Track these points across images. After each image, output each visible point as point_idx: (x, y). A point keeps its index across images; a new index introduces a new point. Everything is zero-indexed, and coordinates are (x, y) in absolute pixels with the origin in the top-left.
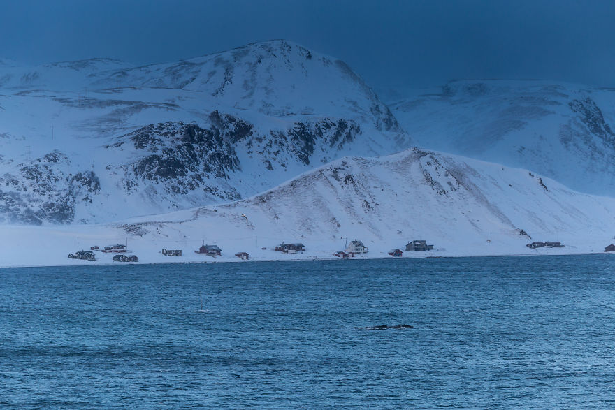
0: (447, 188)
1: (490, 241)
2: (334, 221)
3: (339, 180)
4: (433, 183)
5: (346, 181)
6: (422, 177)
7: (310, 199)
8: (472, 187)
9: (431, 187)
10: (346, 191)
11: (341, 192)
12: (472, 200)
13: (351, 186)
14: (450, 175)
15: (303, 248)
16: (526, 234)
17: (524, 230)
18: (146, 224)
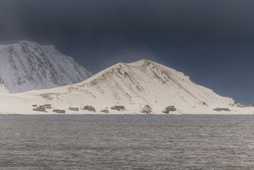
0: (165, 80)
1: (195, 107)
2: (128, 95)
3: (122, 75)
4: (159, 78)
5: (125, 75)
6: (153, 74)
7: (113, 84)
8: (174, 80)
9: (158, 80)
10: (127, 80)
11: (125, 80)
12: (177, 86)
13: (128, 77)
14: (163, 74)
15: (124, 108)
16: (206, 104)
17: (205, 102)
18: (51, 94)
